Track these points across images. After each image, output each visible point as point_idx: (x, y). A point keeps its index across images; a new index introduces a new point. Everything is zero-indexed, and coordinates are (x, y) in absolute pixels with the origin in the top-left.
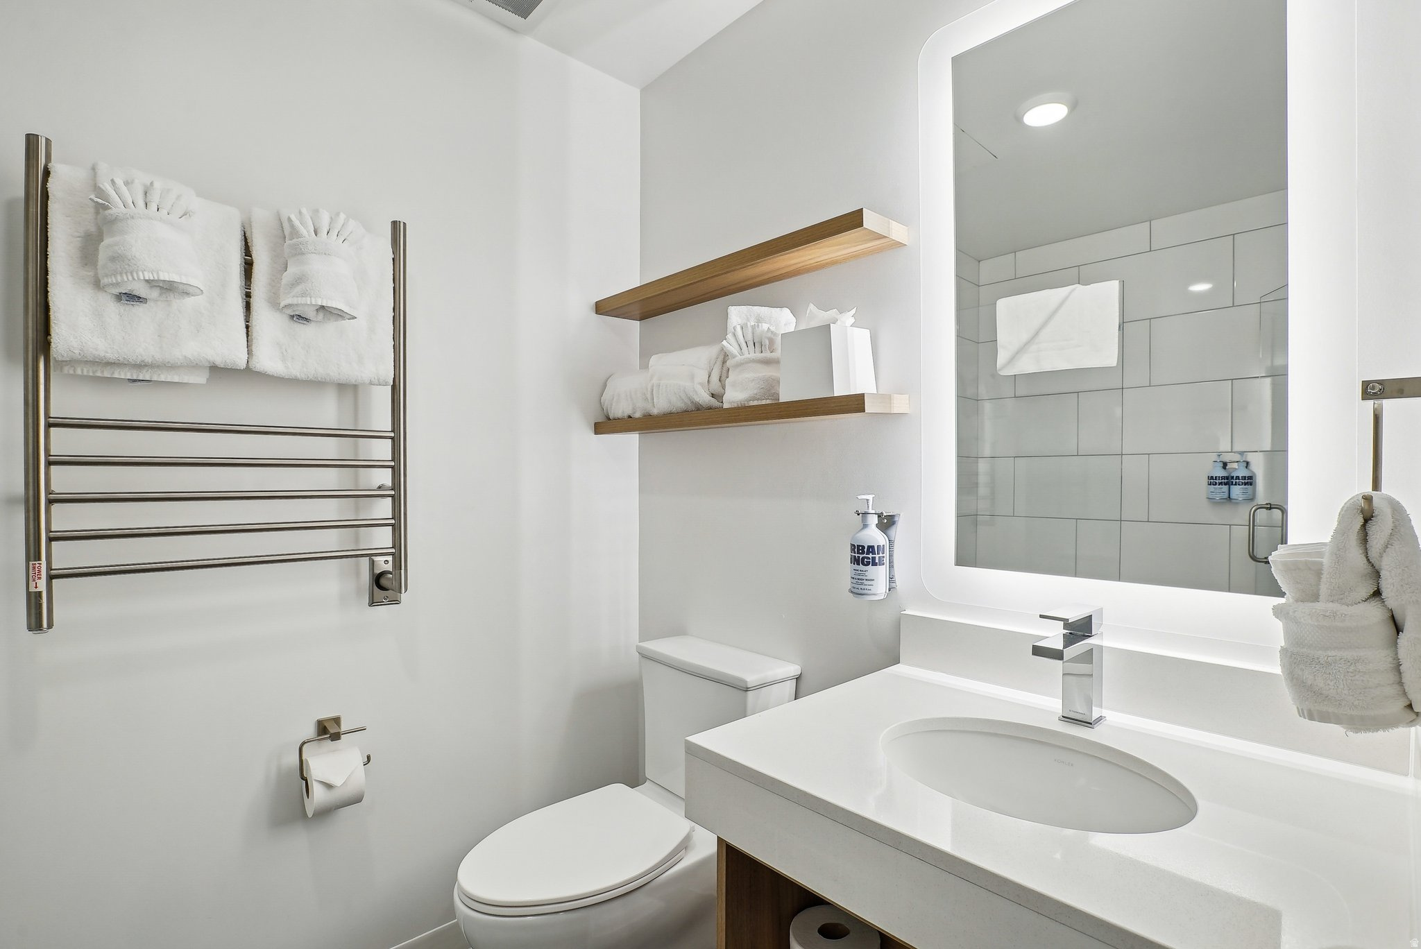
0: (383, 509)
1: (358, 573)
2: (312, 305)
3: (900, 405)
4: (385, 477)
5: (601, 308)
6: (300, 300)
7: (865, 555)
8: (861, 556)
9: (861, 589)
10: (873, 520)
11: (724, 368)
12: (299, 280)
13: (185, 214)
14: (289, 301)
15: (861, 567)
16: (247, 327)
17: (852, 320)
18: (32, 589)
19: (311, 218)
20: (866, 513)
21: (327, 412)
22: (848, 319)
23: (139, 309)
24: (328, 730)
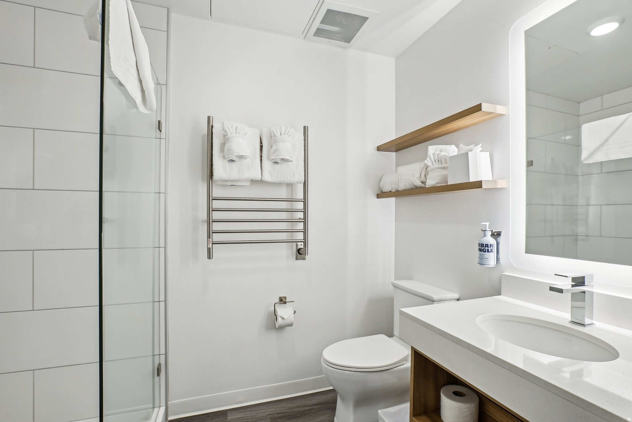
0: (301, 226)
1: (292, 248)
2: (279, 158)
3: (501, 184)
4: (301, 215)
5: (379, 149)
6: (276, 157)
7: (484, 248)
8: (482, 248)
9: (482, 262)
10: (489, 233)
11: (427, 172)
12: (276, 151)
13: (246, 134)
14: (273, 158)
15: (482, 253)
16: (261, 167)
17: (481, 149)
18: (209, 247)
19: (279, 130)
20: (485, 231)
21: (283, 193)
22: (479, 148)
23: (234, 163)
24: (282, 301)
